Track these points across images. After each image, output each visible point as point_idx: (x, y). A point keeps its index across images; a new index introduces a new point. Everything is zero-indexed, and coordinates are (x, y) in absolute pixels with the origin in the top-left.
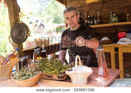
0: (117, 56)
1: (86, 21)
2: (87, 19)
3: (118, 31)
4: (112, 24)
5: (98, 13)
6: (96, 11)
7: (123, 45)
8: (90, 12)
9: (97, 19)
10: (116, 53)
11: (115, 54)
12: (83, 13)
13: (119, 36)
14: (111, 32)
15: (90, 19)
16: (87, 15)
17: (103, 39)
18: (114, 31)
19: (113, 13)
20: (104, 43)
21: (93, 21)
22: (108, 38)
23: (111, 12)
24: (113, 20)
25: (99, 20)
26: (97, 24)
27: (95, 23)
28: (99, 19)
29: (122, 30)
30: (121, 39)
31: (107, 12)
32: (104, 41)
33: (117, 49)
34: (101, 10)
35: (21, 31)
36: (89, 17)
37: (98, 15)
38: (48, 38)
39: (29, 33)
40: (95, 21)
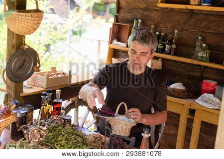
3: (205, 75)
4: (195, 62)
5: (176, 31)
6: (174, 28)
7: (204, 107)
9: (170, 43)
10: (190, 117)
13: (204, 87)
14: (191, 73)
16: (155, 30)
17: (172, 86)
18: (197, 74)
19: (204, 40)
20: (173, 93)
21: (164, 46)
22: (184, 85)
24: (200, 54)
25: (174, 46)
26: (169, 54)
27: (166, 49)
28: (176, 44)
30: (206, 95)
31: (193, 33)
32: (174, 90)
33: (192, 112)
35: (24, 62)
36: (157, 33)
37: (175, 36)
38: (70, 72)
39: (38, 65)
40: (167, 46)
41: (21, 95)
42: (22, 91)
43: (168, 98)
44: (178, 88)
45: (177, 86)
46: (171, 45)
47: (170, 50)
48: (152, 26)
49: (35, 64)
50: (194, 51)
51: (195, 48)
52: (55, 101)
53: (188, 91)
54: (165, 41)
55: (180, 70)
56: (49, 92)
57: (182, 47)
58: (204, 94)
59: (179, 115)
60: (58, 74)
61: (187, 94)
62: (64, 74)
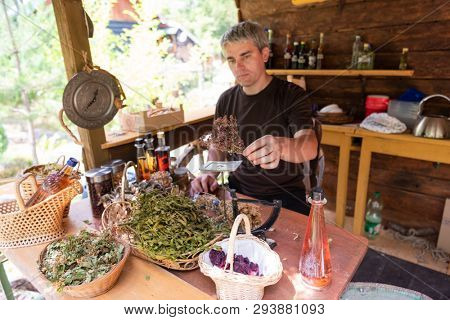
0: (355, 157)
1: (287, 56)
2: (289, 51)
3: (368, 89)
4: (355, 73)
5: (322, 35)
6: (318, 31)
7: (377, 132)
8: (300, 32)
9: (315, 53)
10: (353, 148)
11: (352, 152)
12: (281, 32)
13: (370, 105)
14: (348, 90)
15: (296, 51)
16: (292, 39)
17: (324, 110)
18: (357, 90)
19: (363, 40)
20: (327, 119)
21: (306, 58)
22: (340, 107)
23: (358, 37)
24: (360, 60)
25: (320, 56)
26: (315, 68)
27: (310, 63)
28: (323, 53)
29: (378, 90)
30: (374, 115)
31: (346, 34)
32: (328, 115)
33: (357, 141)
34: (331, 29)
35: (96, 94)
36: (296, 44)
37: (321, 41)
38: (181, 106)
39: (122, 98)
40: (311, 58)
41: (103, 147)
42: (104, 141)
43: (324, 127)
44: (332, 111)
45: (331, 109)
46: (316, 55)
47: (316, 63)
48: (288, 36)
49: (117, 96)
50: (351, 58)
51: (351, 53)
52: (159, 149)
53: (348, 114)
54: (307, 52)
55: (331, 88)
56: (149, 137)
57: (331, 57)
58: (372, 115)
59: (338, 148)
60: (164, 111)
61: (346, 118)
62: (172, 109)
